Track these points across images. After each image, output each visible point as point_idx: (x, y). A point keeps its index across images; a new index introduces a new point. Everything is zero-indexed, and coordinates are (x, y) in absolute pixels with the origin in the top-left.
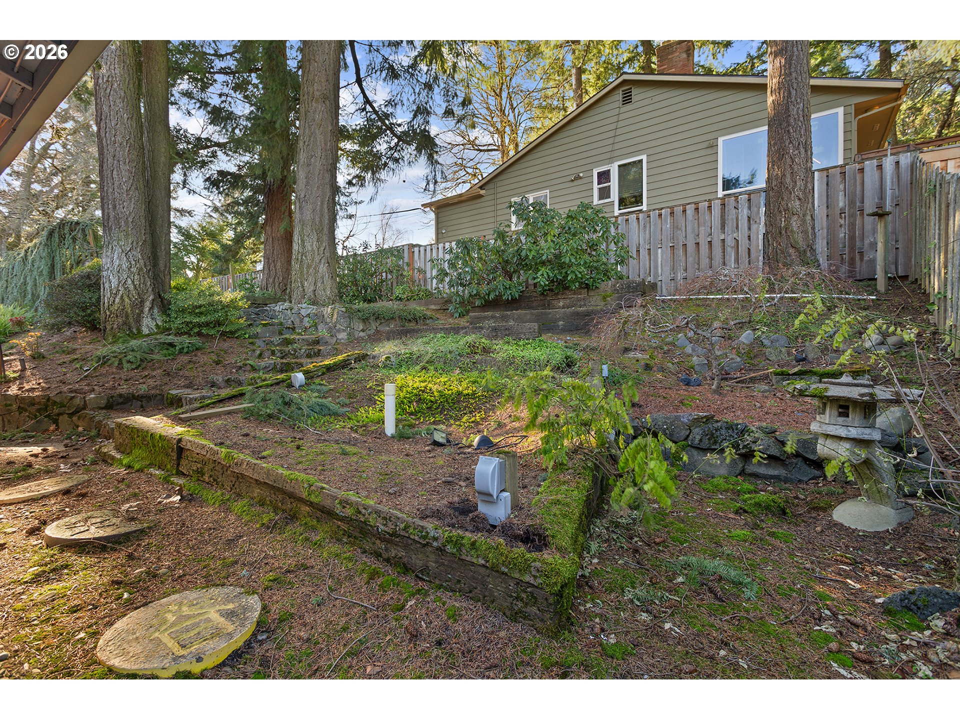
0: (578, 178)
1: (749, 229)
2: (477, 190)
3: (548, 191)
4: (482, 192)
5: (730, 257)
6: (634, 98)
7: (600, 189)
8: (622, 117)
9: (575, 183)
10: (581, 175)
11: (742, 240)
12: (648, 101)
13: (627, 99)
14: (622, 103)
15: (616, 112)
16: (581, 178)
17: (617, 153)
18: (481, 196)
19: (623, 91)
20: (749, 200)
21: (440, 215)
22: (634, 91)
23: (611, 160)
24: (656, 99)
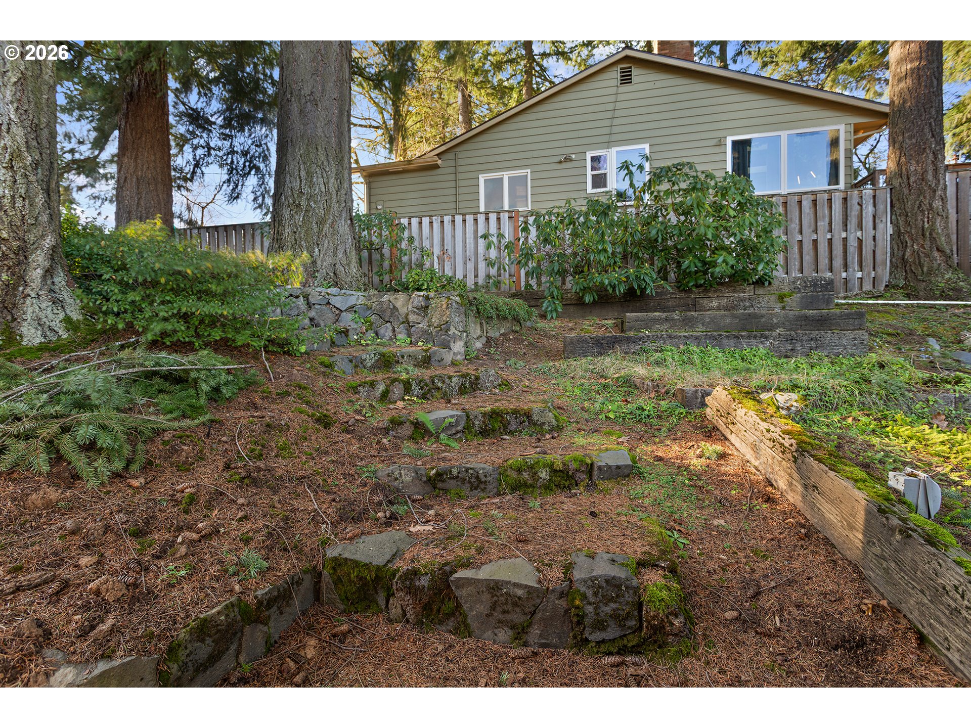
0: (568, 159)
1: (875, 228)
2: (431, 158)
3: (529, 171)
4: (439, 162)
5: (853, 258)
6: (635, 79)
7: (593, 176)
8: (620, 97)
9: (564, 165)
10: (573, 156)
11: (866, 240)
12: (650, 85)
13: (626, 78)
14: (619, 82)
15: (614, 90)
16: (571, 160)
17: (614, 138)
18: (437, 167)
19: (621, 69)
20: (874, 197)
21: (373, 185)
22: (635, 71)
23: (609, 144)
24: (658, 84)
